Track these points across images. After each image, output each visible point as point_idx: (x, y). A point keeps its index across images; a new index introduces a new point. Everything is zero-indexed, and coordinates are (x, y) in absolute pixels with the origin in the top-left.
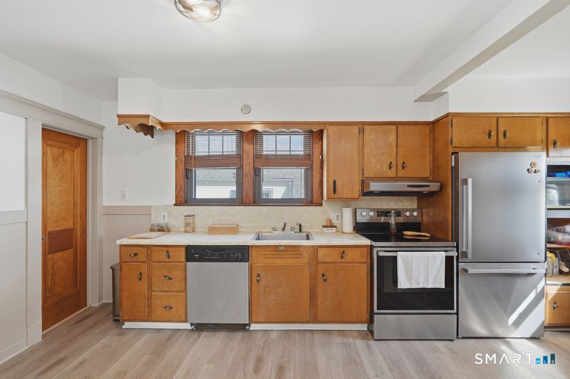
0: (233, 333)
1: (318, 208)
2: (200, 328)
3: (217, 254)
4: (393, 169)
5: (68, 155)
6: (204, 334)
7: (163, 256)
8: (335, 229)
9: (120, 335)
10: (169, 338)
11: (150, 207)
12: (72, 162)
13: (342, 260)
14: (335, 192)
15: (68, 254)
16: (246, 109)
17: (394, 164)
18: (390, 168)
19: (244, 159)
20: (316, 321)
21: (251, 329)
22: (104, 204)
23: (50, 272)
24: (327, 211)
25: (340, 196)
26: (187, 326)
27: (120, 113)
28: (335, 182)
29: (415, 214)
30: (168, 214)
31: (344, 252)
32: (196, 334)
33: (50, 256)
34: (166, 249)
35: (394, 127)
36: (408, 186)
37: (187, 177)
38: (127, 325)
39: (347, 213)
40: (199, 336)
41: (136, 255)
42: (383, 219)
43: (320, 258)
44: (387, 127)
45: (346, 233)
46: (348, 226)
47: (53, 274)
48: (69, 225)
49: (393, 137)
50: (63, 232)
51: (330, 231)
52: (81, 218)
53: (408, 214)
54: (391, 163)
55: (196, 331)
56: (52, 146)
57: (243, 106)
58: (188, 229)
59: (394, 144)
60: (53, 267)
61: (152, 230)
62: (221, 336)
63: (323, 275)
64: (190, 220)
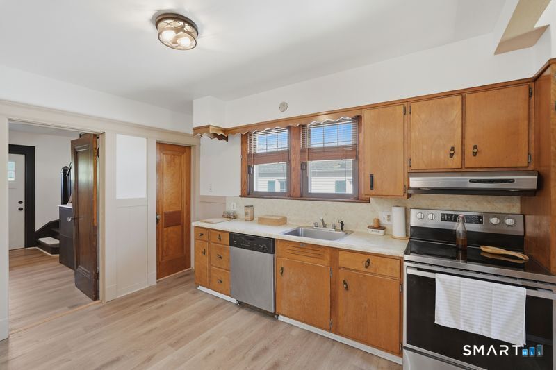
0: (263, 318)
1: (365, 205)
2: (241, 305)
3: (249, 242)
4: (457, 158)
5: (177, 161)
6: (242, 311)
7: (215, 238)
8: (382, 232)
9: (193, 293)
10: (218, 306)
11: (225, 197)
12: (180, 164)
13: (366, 270)
14: (372, 187)
15: (177, 229)
16: (283, 107)
17: (458, 150)
18: (451, 155)
19: (292, 154)
20: (336, 332)
21: (279, 319)
22: (201, 194)
23: (165, 240)
24: (376, 210)
25: (379, 193)
26: (234, 301)
27: (195, 126)
28: (372, 176)
29: (509, 221)
30: (237, 204)
31: (368, 261)
32: (237, 309)
33: (165, 229)
34: (219, 233)
35: (459, 98)
36: (471, 181)
37: (249, 172)
38: (200, 288)
39: (397, 214)
40: (237, 311)
41: (202, 235)
42: (448, 225)
43: (341, 263)
44: (447, 100)
45: (395, 238)
46: (398, 229)
47: (167, 241)
48: (177, 208)
49: (456, 112)
50: (175, 213)
51: (377, 233)
52: (186, 204)
53: (494, 220)
54: (453, 149)
55: (238, 306)
56: (167, 154)
57: (281, 104)
58: (247, 218)
59: (458, 122)
60: (167, 236)
61: (224, 216)
62: (254, 316)
63: (345, 283)
64: (249, 210)
